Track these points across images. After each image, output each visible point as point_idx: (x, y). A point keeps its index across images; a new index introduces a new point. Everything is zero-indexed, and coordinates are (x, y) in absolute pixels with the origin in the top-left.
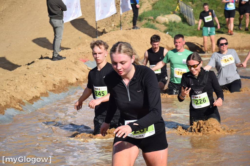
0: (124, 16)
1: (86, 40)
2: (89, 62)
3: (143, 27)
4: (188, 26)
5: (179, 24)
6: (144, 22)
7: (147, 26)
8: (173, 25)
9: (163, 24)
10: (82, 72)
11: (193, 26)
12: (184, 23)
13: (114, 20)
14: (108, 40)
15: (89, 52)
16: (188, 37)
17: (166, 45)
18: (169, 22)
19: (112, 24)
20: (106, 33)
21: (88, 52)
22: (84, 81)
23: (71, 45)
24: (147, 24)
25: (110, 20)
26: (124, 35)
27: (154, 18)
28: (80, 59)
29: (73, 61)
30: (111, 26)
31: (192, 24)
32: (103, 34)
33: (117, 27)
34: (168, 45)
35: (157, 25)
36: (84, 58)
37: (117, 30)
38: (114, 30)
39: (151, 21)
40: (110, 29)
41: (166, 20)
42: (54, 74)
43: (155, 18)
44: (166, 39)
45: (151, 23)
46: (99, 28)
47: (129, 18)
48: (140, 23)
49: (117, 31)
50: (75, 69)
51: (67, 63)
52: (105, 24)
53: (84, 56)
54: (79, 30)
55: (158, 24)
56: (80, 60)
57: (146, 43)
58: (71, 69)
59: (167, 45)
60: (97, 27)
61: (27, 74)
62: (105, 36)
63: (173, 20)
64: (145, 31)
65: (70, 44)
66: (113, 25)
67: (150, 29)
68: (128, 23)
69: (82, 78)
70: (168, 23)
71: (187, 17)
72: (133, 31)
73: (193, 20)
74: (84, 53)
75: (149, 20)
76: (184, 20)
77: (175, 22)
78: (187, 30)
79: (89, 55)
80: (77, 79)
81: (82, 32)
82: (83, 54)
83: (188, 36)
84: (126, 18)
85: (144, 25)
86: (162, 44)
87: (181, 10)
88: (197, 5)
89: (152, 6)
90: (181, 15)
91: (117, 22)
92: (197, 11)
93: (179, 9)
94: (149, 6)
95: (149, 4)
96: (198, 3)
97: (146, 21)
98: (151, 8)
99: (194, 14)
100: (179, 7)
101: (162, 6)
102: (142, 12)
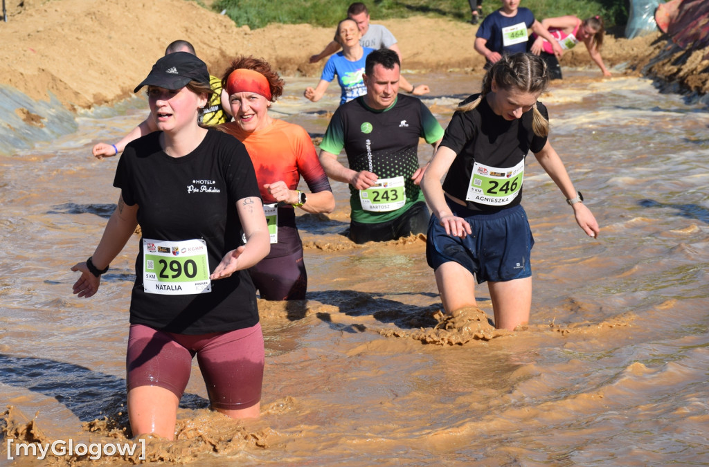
14: (40, 29)
16: (286, 26)
17: (218, 47)
26: (89, 14)
34: (224, 48)
44: (218, 30)
59: (220, 49)
62: (31, 15)
83: (285, 22)
86: (205, 44)
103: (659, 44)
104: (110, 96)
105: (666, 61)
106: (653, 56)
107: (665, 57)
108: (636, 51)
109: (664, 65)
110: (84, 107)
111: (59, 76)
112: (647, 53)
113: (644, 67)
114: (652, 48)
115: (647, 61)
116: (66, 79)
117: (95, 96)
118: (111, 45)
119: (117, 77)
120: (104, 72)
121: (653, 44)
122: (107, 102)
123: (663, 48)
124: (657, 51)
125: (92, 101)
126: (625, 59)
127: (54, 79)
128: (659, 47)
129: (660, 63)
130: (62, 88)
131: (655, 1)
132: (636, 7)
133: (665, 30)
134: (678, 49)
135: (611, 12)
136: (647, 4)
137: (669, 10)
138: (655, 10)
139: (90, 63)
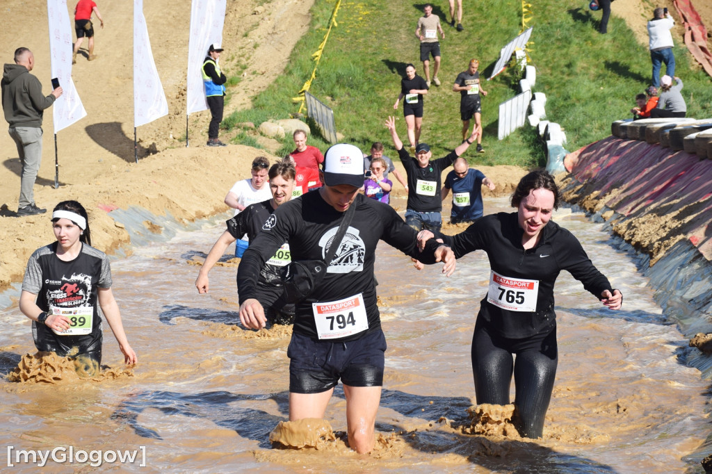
0: (195, 118)
1: (114, 166)
2: (119, 211)
3: (233, 142)
4: (324, 144)
6: (235, 132)
7: (242, 140)
9: (274, 138)
10: (104, 232)
12: (315, 138)
13: (174, 127)
14: (160, 168)
15: (118, 192)
18: (286, 134)
19: (169, 136)
20: (155, 152)
21: (116, 190)
22: (107, 250)
23: (82, 175)
24: (241, 137)
25: (165, 125)
26: (193, 158)
27: (255, 126)
28: (99, 205)
30: (167, 139)
31: (331, 140)
32: (149, 155)
33: (180, 140)
35: (260, 140)
36: (107, 203)
37: (180, 147)
38: (173, 148)
39: (250, 131)
40: (165, 144)
41: (278, 129)
42: (43, 236)
43: (257, 125)
45: (249, 134)
46: (140, 141)
47: (204, 124)
48: (226, 134)
49: (180, 150)
52: (154, 134)
53: (107, 199)
54: (101, 144)
55: (264, 138)
56: (101, 208)
62: (154, 159)
64: (236, 152)
65: (78, 174)
66: (171, 137)
67: (246, 148)
68: (202, 134)
69: (102, 244)
70: (283, 136)
71: (321, 126)
73: (332, 133)
74: (108, 193)
75: (244, 129)
76: (316, 132)
79: (118, 197)
81: (106, 149)
82: (107, 195)
84: (197, 124)
85: (235, 139)
87: (309, 111)
88: (341, 104)
89: (253, 101)
90: (310, 121)
91: (179, 130)
92: (341, 114)
93: (305, 109)
94: (245, 102)
95: (246, 98)
96: (342, 99)
97: (239, 131)
98: (249, 106)
99: (335, 120)
100: (306, 106)
101: (271, 102)
102: (231, 111)
103: (567, 180)
104: (207, 213)
105: (571, 191)
107: (570, 189)
109: (569, 193)
110: (189, 220)
111: (173, 199)
114: (562, 183)
116: (177, 201)
117: (196, 213)
118: (207, 178)
119: (212, 200)
120: (203, 197)
121: (562, 180)
122: (204, 216)
123: (569, 182)
124: (566, 184)
125: (195, 216)
127: (169, 201)
128: (566, 182)
129: (567, 192)
130: (174, 208)
131: (564, 152)
132: (551, 156)
133: (570, 171)
134: (578, 183)
135: (536, 159)
136: (558, 154)
137: (572, 158)
138: (564, 158)
139: (194, 191)
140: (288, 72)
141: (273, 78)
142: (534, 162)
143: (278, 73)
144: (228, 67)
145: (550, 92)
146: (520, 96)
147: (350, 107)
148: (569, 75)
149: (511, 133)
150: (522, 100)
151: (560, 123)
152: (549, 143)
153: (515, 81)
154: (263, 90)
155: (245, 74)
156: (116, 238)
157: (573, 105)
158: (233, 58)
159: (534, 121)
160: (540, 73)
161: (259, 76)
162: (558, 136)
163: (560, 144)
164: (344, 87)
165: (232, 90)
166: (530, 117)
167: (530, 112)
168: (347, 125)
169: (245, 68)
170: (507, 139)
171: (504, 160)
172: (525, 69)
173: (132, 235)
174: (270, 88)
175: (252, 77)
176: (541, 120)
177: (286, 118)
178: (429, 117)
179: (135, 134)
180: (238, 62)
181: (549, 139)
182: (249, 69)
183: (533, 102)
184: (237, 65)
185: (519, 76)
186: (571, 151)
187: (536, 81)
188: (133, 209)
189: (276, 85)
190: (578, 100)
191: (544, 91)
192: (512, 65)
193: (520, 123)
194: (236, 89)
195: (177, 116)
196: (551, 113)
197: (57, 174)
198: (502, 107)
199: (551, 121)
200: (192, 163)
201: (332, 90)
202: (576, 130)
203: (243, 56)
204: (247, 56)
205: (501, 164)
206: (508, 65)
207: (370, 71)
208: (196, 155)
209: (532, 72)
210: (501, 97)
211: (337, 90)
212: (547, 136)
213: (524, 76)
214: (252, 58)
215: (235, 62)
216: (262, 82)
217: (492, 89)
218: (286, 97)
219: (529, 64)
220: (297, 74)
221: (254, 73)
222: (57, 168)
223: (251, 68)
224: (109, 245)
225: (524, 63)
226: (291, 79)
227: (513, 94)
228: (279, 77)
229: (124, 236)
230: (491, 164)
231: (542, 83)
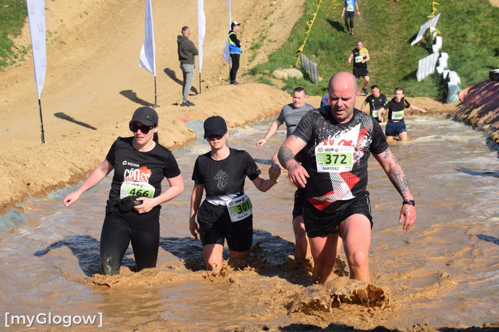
2: (190, 121)
3: (257, 82)
4: (311, 83)
5: (300, 80)
6: (258, 76)
7: (262, 81)
8: (293, 81)
9: (281, 80)
10: (182, 134)
11: (317, 84)
12: (306, 80)
13: (222, 73)
14: (214, 97)
15: (190, 111)
16: (311, 97)
18: (288, 77)
19: (219, 78)
23: (170, 101)
24: (261, 79)
25: (217, 72)
27: (270, 72)
29: (171, 120)
30: (218, 80)
31: (315, 81)
32: (208, 89)
35: (273, 81)
36: (184, 117)
38: (222, 85)
39: (267, 75)
40: (217, 83)
41: (284, 75)
43: (272, 72)
44: (284, 98)
45: (266, 78)
46: (203, 81)
48: (253, 77)
49: (226, 86)
50: (173, 129)
51: (163, 123)
52: (211, 77)
53: (184, 114)
55: (275, 80)
56: (180, 119)
57: (260, 101)
58: (168, 129)
60: (201, 80)
61: (115, 134)
62: (211, 92)
63: (293, 75)
64: (259, 88)
65: (167, 100)
66: (221, 78)
67: (265, 85)
69: (181, 141)
70: (286, 79)
71: (309, 72)
72: (244, 87)
73: (316, 77)
75: (264, 74)
76: (306, 76)
77: (295, 78)
78: (309, 88)
79: (190, 114)
80: (175, 143)
82: (184, 112)
83: (310, 95)
85: (257, 80)
86: (278, 103)
87: (303, 64)
88: (321, 60)
89: (269, 57)
90: (303, 70)
91: (225, 75)
92: (321, 66)
93: (300, 62)
94: (265, 58)
95: (265, 56)
96: (323, 56)
97: (261, 75)
98: (267, 60)
99: (318, 69)
100: (301, 59)
101: (280, 58)
102: (256, 64)
103: (460, 106)
104: (241, 123)
106: (457, 111)
107: (462, 111)
108: (450, 109)
109: (461, 114)
110: (231, 128)
112: (455, 110)
113: (453, 115)
114: (457, 108)
115: (455, 113)
117: (235, 123)
118: (241, 103)
119: (244, 116)
120: (239, 114)
121: (457, 106)
122: (239, 126)
123: (461, 108)
124: (459, 109)
125: (234, 125)
126: (446, 112)
129: (460, 114)
131: (458, 89)
132: (451, 91)
133: (462, 101)
134: (467, 108)
135: (441, 93)
136: (455, 90)
137: (464, 92)
138: (459, 93)
139: (234, 111)
140: (290, 40)
141: (281, 44)
142: (439, 95)
143: (284, 41)
144: (255, 37)
145: (450, 52)
146: (432, 55)
147: (327, 62)
148: (463, 42)
149: (426, 78)
150: (433, 58)
151: (456, 71)
152: (449, 84)
153: (429, 46)
154: (276, 51)
155: (265, 41)
156: (189, 138)
157: (465, 61)
158: (258, 32)
159: (440, 70)
160: (445, 41)
161: (273, 43)
162: (455, 79)
163: (456, 84)
164: (324, 50)
165: (257, 51)
166: (438, 68)
167: (438, 64)
168: (325, 72)
169: (265, 38)
170: (423, 81)
171: (421, 94)
172: (435, 38)
173: (198, 137)
174: (279, 49)
175: (269, 43)
176: (445, 69)
177: (288, 67)
178: (376, 68)
179: (200, 77)
180: (261, 34)
181: (449, 81)
182: (267, 39)
183: (440, 58)
184: (260, 36)
185: (432, 42)
186: (463, 88)
187: (442, 46)
188: (199, 120)
189: (283, 48)
190: (469, 57)
191: (447, 52)
192: (427, 36)
193: (432, 71)
194: (259, 50)
195: (224, 66)
196: (451, 65)
197: (156, 100)
198: (420, 62)
199: (451, 70)
200: (233, 94)
201: (316, 51)
202: (466, 76)
203: (264, 31)
204: (266, 31)
205: (419, 96)
206: (425, 35)
207: (340, 40)
208: (234, 90)
209: (439, 40)
210: (420, 55)
211: (320, 51)
212: (448, 79)
213: (435, 42)
214: (269, 32)
215: (259, 34)
216: (275, 46)
217: (414, 51)
218: (289, 55)
219: (438, 35)
220: (295, 41)
221: (270, 41)
222: (156, 96)
223: (268, 38)
224: (185, 141)
225: (435, 35)
226: (292, 45)
227: (428, 54)
228: (285, 43)
229: (193, 136)
230: (413, 97)
231: (446, 47)
